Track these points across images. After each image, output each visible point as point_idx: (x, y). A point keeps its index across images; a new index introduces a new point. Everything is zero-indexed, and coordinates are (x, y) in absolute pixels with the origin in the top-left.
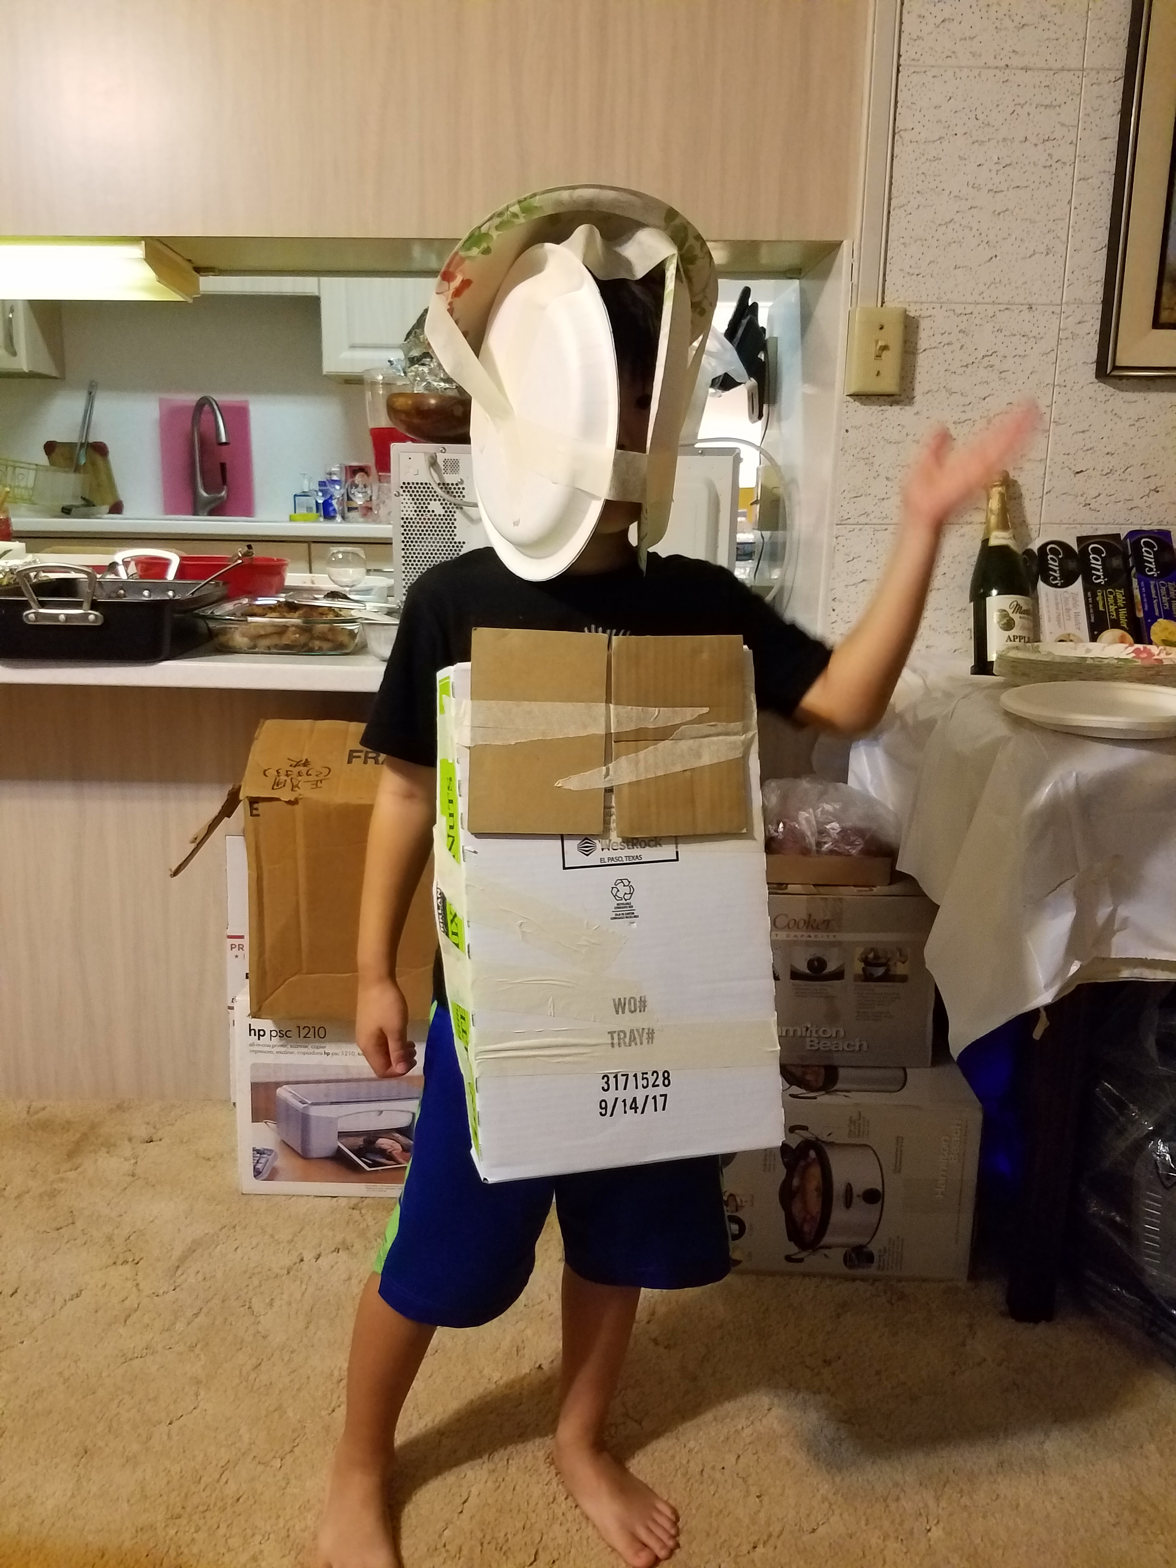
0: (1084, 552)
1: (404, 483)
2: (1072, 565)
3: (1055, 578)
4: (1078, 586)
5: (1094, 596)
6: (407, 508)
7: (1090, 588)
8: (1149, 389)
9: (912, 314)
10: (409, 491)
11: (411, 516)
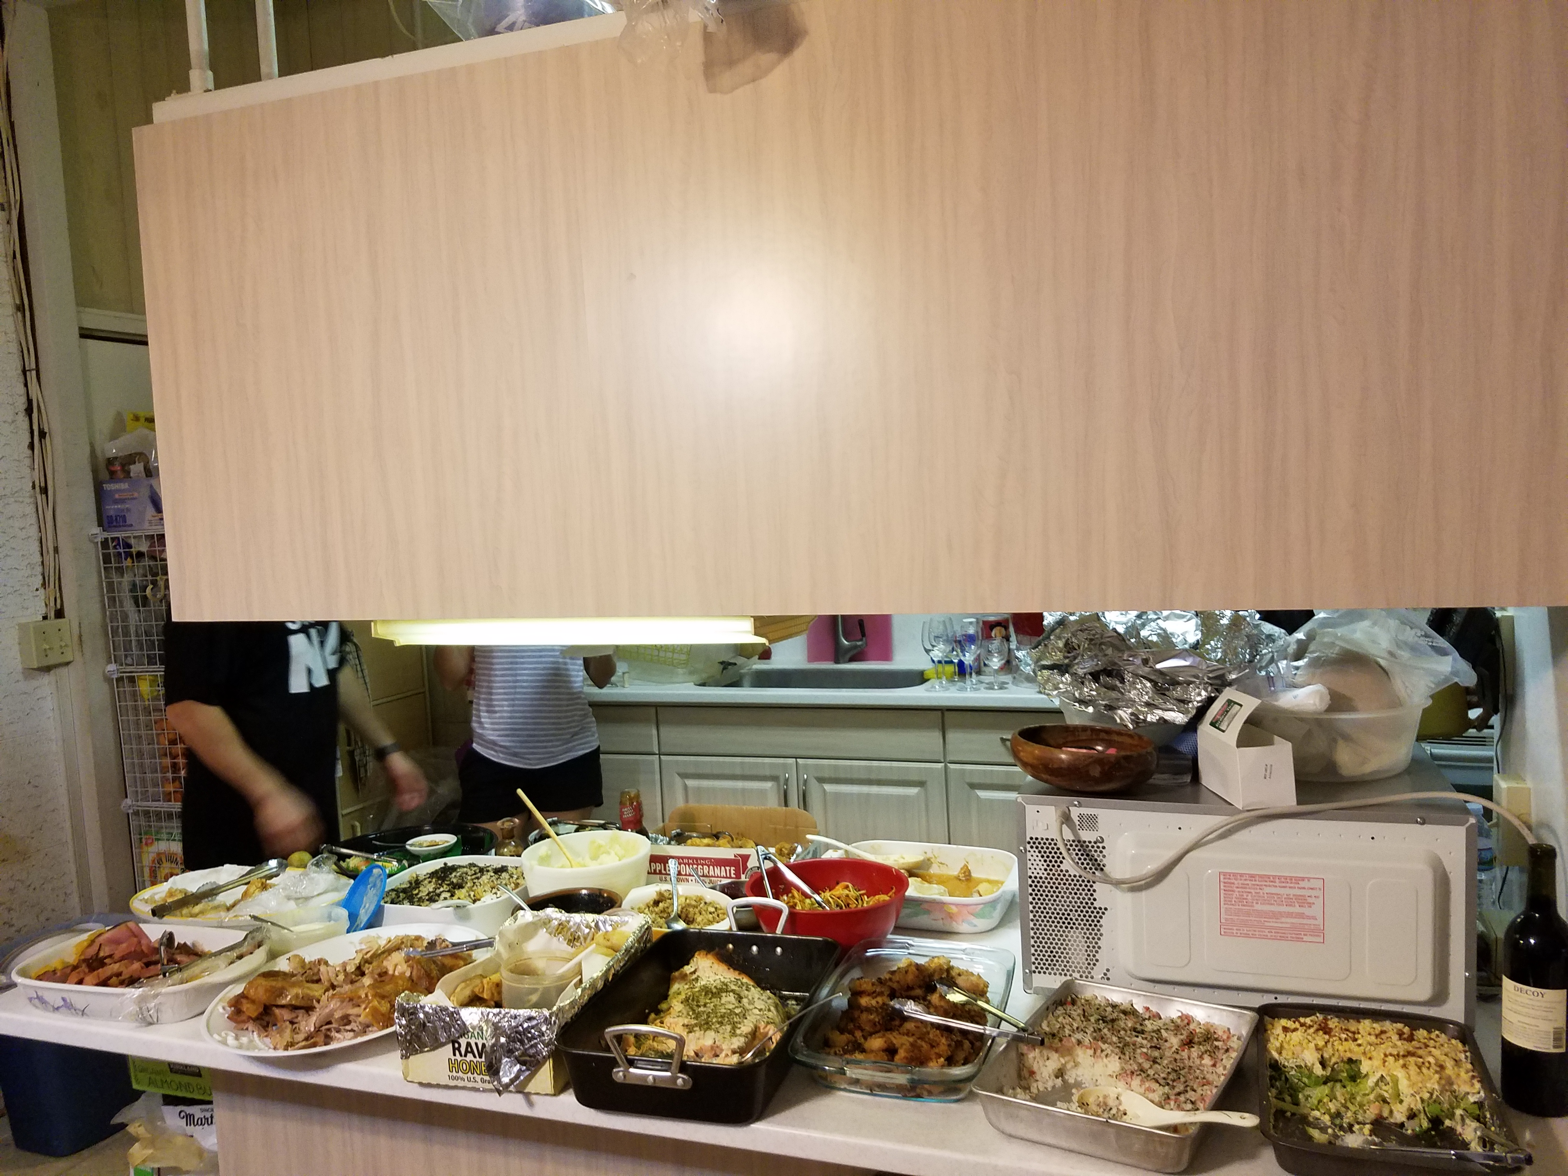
1: (1031, 838)
6: (1035, 866)
10: (1037, 848)
11: (1041, 875)
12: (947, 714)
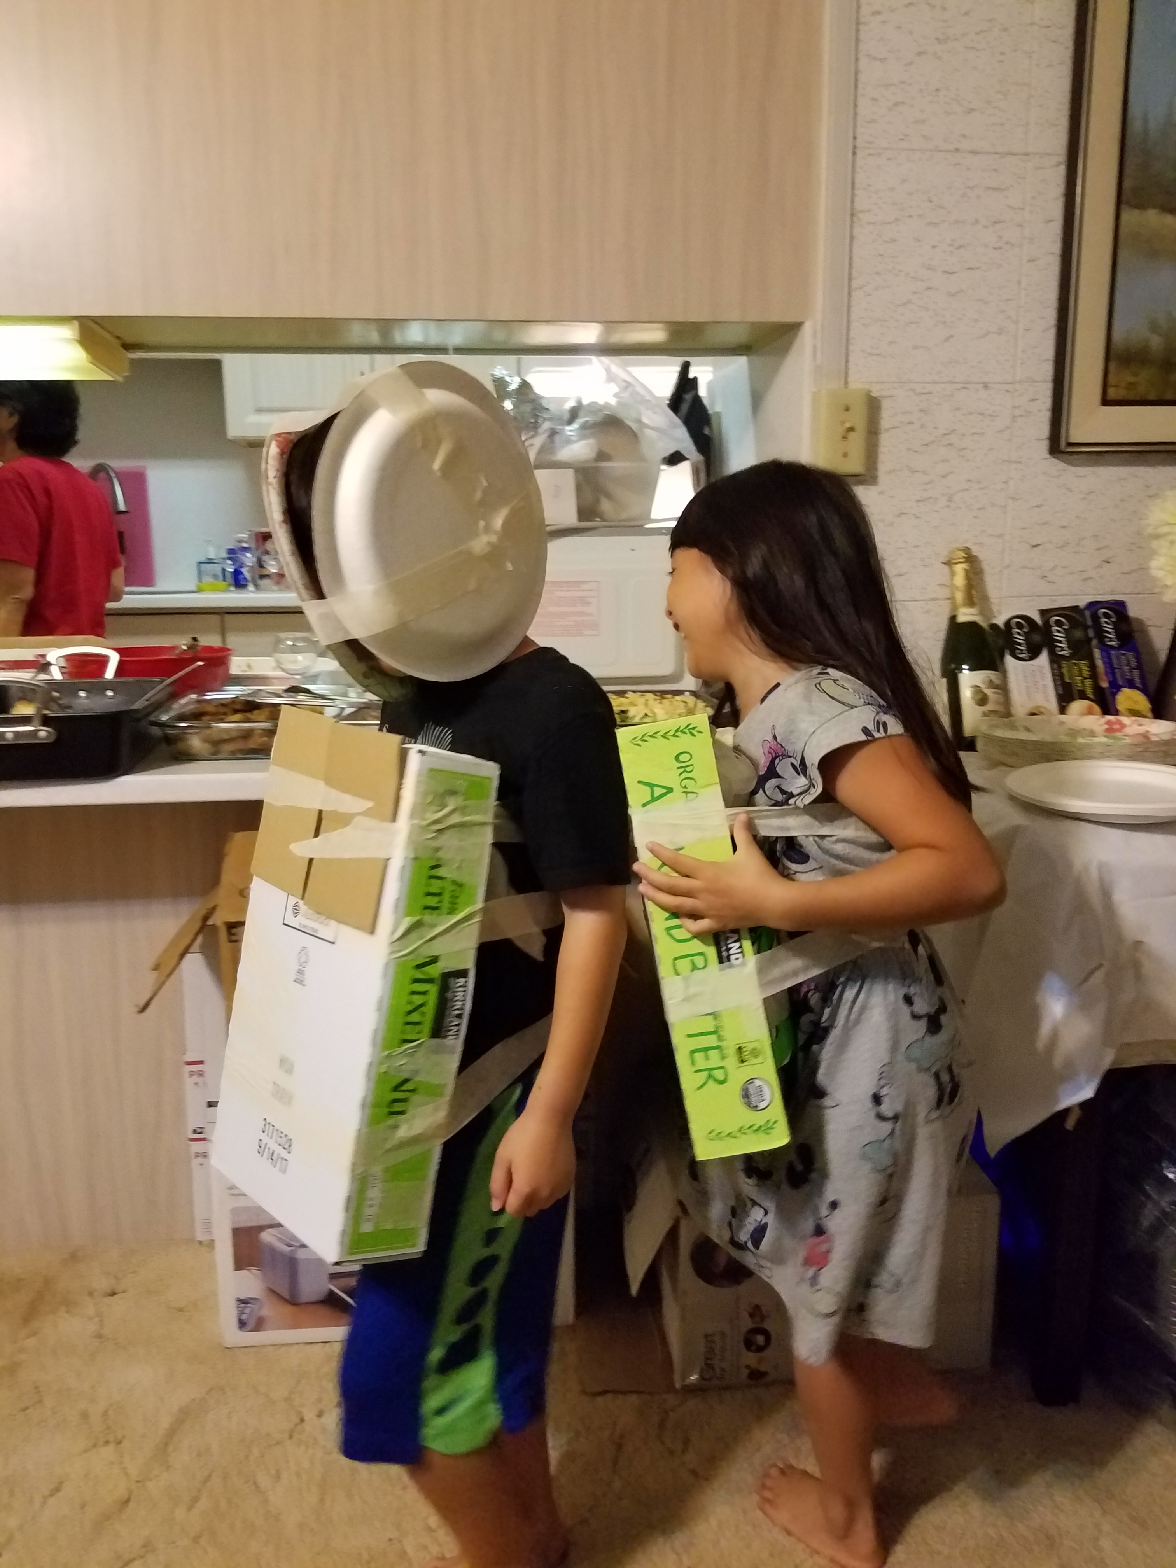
0: (1047, 623)
2: (1037, 638)
3: (1022, 652)
4: (1044, 659)
5: (1060, 667)
7: (1055, 659)
8: (1097, 464)
9: (874, 394)
12: (227, 617)
